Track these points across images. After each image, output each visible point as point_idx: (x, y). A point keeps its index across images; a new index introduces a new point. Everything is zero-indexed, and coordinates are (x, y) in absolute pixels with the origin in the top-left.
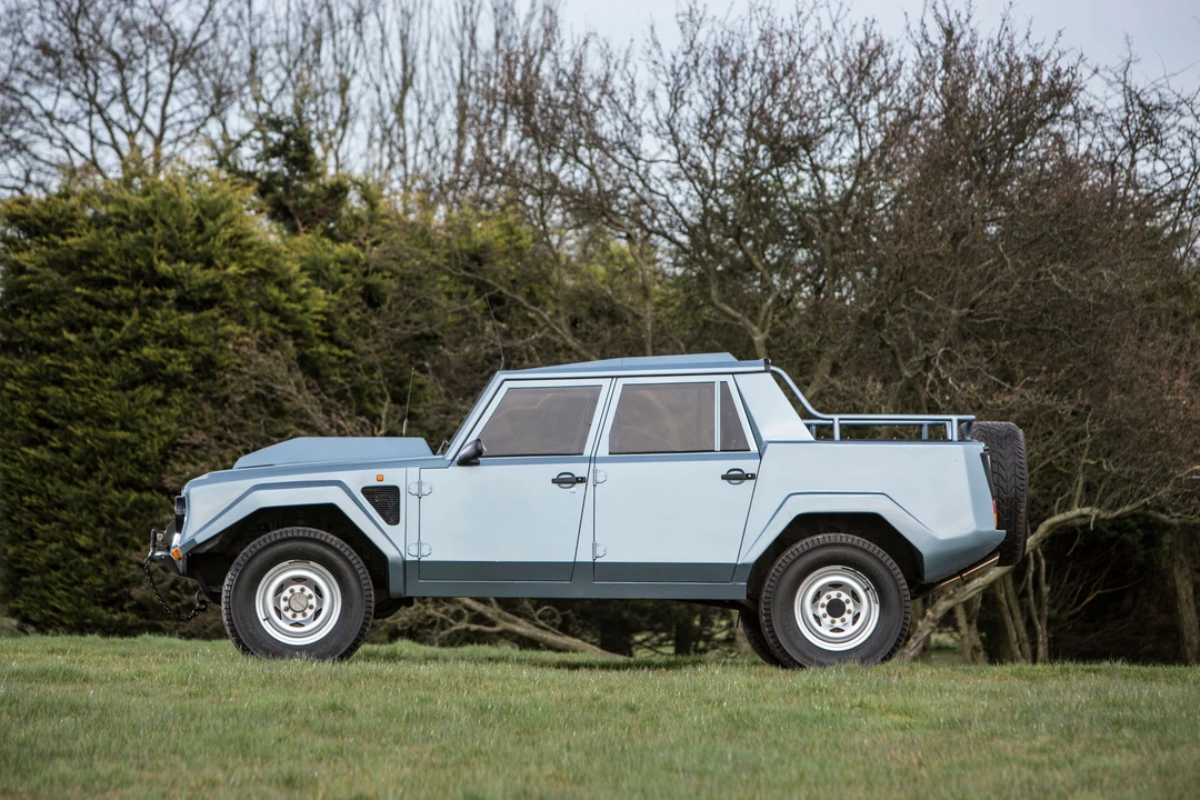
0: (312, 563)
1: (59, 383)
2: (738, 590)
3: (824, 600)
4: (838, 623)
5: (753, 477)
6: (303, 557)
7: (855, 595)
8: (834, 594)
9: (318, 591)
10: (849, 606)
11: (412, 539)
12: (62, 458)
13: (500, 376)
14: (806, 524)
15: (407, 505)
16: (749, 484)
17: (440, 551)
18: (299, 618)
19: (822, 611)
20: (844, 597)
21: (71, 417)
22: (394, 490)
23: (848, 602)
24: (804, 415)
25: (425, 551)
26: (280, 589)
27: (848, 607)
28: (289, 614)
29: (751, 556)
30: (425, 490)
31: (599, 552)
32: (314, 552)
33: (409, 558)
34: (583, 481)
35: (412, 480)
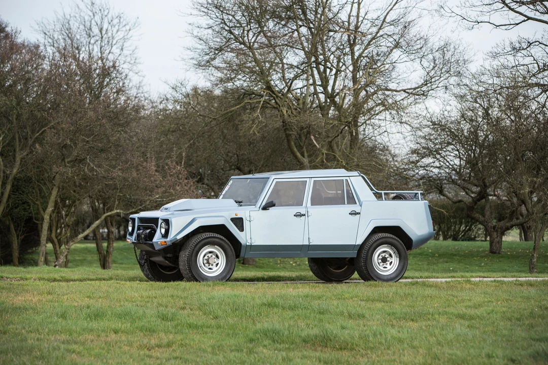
0: (216, 246)
2: (353, 254)
3: (380, 257)
4: (385, 265)
5: (359, 213)
6: (213, 244)
7: (391, 255)
8: (383, 255)
9: (217, 256)
11: (248, 238)
13: (273, 177)
15: (246, 224)
16: (358, 216)
17: (258, 241)
18: (211, 266)
19: (380, 261)
20: (387, 256)
22: (242, 219)
23: (388, 257)
24: (372, 189)
25: (253, 241)
26: (210, 252)
27: (388, 259)
28: (208, 265)
29: (360, 241)
30: (252, 219)
31: (311, 241)
32: (217, 242)
33: (248, 244)
34: (304, 215)
35: (247, 215)
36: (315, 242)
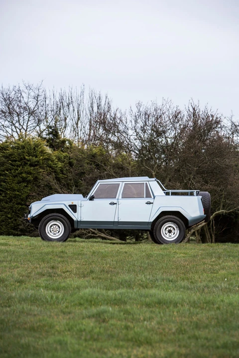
0: (58, 221)
1: (5, 182)
2: (149, 227)
3: (167, 230)
4: (170, 235)
5: (152, 203)
6: (56, 220)
7: (174, 229)
8: (169, 228)
9: (59, 227)
10: (173, 231)
11: (79, 216)
12: (5, 198)
13: (99, 181)
14: (164, 213)
15: (78, 209)
17: (85, 219)
18: (55, 233)
19: (167, 232)
20: (172, 229)
21: (7, 189)
22: (76, 205)
24: (163, 190)
25: (82, 218)
26: (51, 226)
28: (53, 232)
29: (152, 220)
30: (82, 206)
31: (119, 219)
33: (78, 220)
34: (116, 204)
35: (79, 203)
36: (122, 220)
